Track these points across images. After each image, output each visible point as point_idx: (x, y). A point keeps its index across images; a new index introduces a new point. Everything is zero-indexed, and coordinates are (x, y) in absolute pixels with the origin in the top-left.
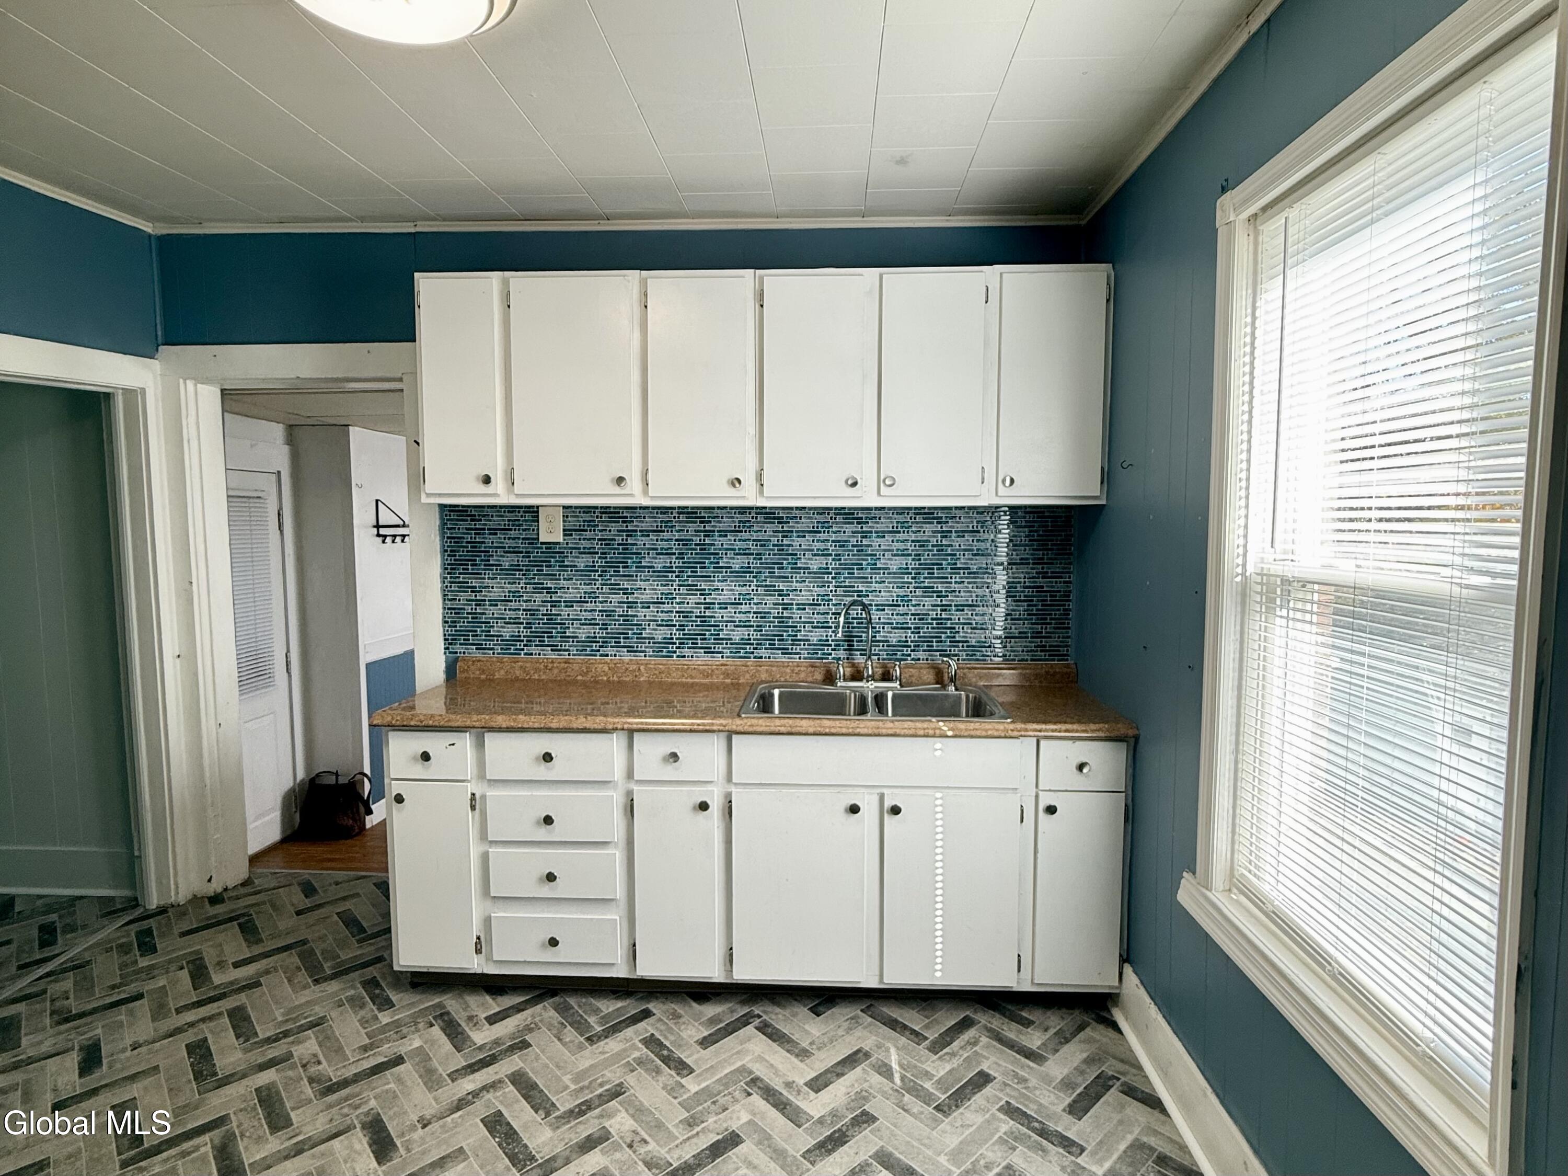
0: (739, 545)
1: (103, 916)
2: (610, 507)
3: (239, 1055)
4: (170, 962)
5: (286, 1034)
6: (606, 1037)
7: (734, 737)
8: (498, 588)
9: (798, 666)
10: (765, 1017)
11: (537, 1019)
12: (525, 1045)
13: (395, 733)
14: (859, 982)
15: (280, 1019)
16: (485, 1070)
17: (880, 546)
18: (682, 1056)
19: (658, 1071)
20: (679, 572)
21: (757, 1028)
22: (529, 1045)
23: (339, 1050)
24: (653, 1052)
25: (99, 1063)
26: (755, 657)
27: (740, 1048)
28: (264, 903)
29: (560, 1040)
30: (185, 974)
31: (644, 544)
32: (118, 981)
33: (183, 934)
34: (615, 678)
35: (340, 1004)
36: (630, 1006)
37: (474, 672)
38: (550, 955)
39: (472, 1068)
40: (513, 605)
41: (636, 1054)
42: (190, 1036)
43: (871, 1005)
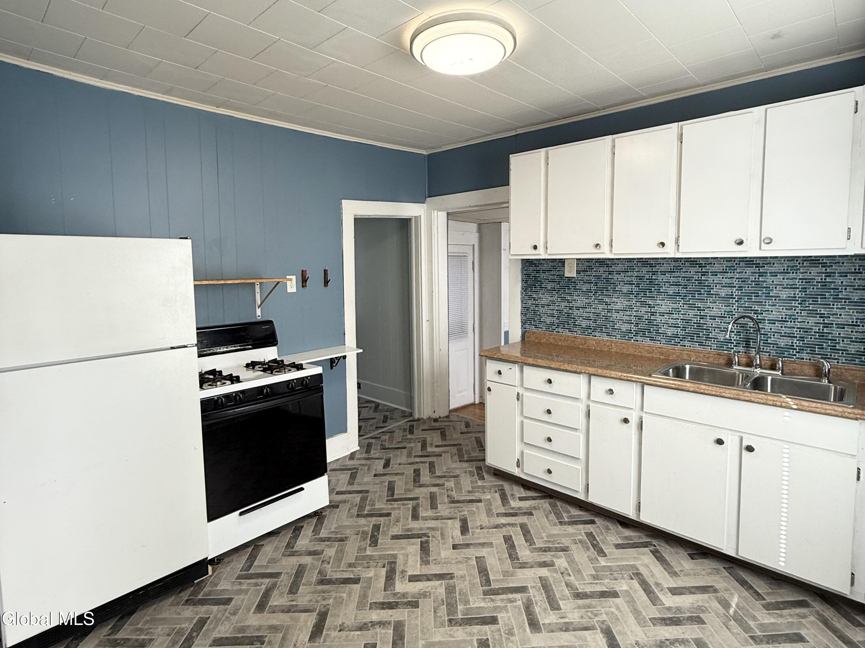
0: (672, 280)
1: (402, 417)
2: (600, 259)
3: (428, 478)
4: (417, 439)
5: (445, 477)
6: (569, 525)
7: (646, 387)
8: (545, 299)
9: (709, 353)
10: (658, 547)
11: (540, 505)
12: (531, 514)
13: (491, 361)
14: (722, 549)
15: (444, 470)
16: (511, 517)
17: (773, 282)
18: (603, 547)
19: (588, 549)
20: (637, 294)
21: (651, 551)
22: (533, 515)
23: (461, 489)
24: (589, 539)
25: (389, 466)
26: (681, 345)
27: (637, 556)
28: (451, 426)
29: (547, 517)
30: (420, 444)
31: (618, 279)
32: (400, 440)
33: (423, 430)
34: (599, 349)
35: (466, 472)
36: (585, 516)
37: (533, 338)
38: (546, 477)
39: (506, 515)
40: (551, 307)
41: (580, 537)
42: (416, 467)
43: (732, 567)
